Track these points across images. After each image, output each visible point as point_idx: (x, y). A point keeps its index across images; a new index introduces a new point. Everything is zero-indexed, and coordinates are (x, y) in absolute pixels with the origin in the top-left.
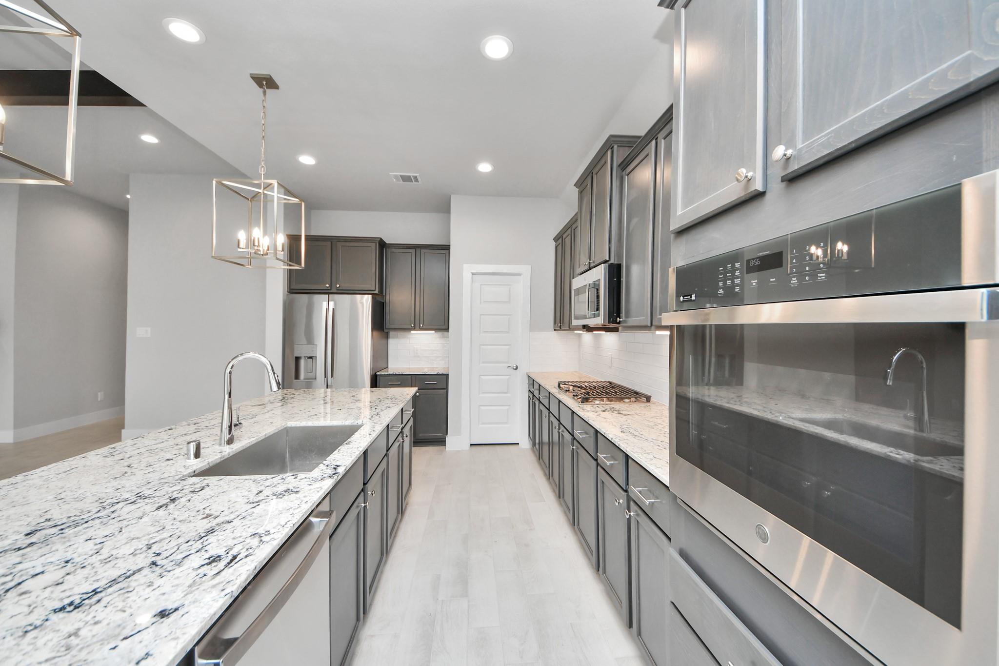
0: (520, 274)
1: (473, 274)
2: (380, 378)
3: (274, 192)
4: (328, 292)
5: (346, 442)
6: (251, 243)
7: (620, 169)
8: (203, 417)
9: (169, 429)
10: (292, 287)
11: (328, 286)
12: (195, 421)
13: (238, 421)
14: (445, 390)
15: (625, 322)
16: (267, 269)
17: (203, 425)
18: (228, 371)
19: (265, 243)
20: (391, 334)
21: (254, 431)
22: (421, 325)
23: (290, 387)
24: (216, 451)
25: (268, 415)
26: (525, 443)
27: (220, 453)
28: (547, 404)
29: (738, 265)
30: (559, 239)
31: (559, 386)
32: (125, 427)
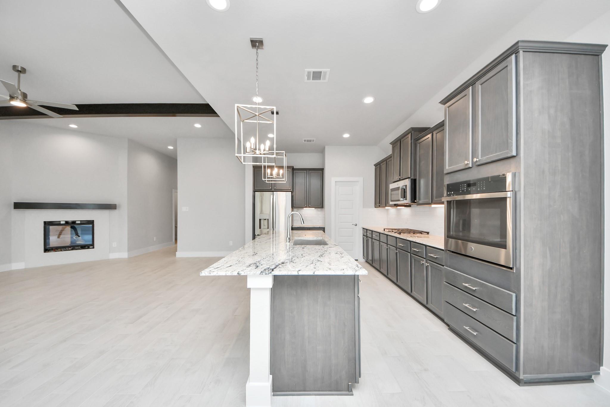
0: (357, 182)
1: (336, 182)
4: (272, 191)
7: (415, 141)
10: (255, 189)
11: (271, 188)
15: (418, 202)
22: (309, 205)
26: (362, 260)
28: (378, 238)
29: (465, 185)
30: (378, 166)
31: (384, 230)
32: (177, 251)
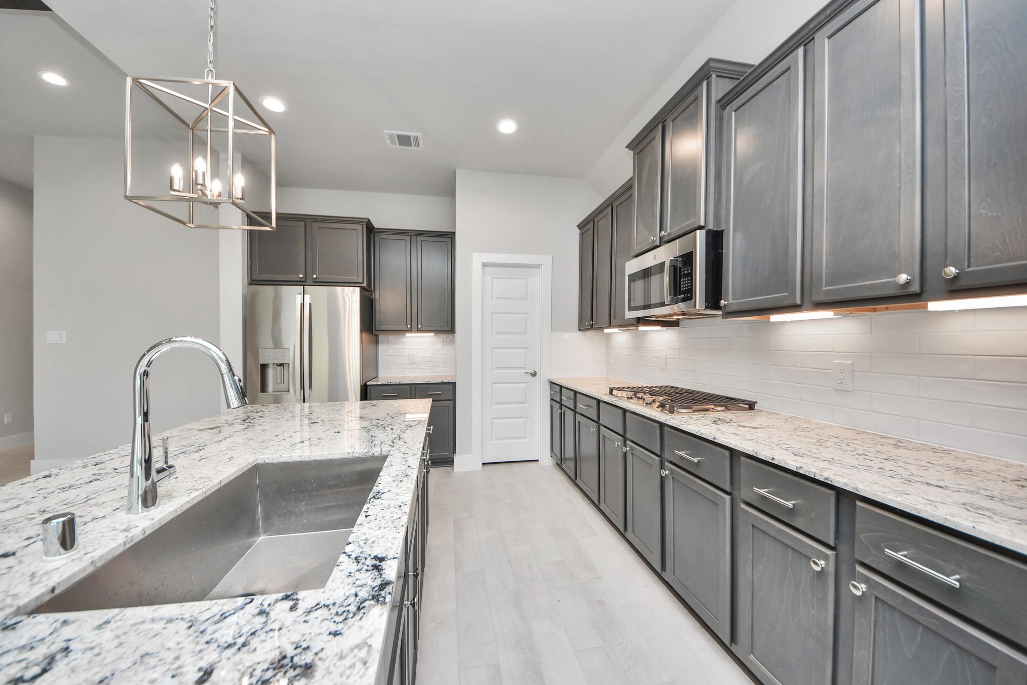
0: (538, 266)
1: (484, 265)
2: (370, 389)
3: (228, 112)
4: (302, 283)
5: (371, 495)
6: (192, 183)
7: (719, 107)
8: (114, 451)
9: (45, 477)
10: (254, 278)
11: (301, 276)
12: (97, 460)
13: (166, 462)
14: (452, 402)
15: (735, 305)
16: (221, 231)
17: (109, 466)
18: (141, 369)
19: (214, 188)
20: (382, 337)
21: (199, 476)
22: (419, 326)
23: (253, 402)
24: (117, 525)
25: (224, 444)
26: (547, 460)
27: (125, 530)
28: (593, 414)
30: (588, 226)
31: (611, 392)
32: (33, 458)
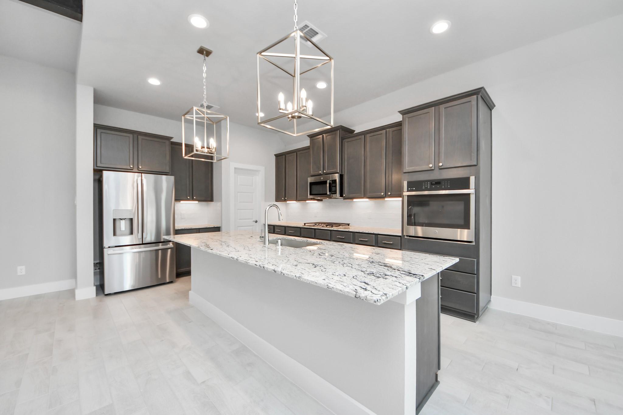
0: (258, 171)
1: (235, 168)
4: (132, 171)
7: (342, 139)
10: (98, 166)
11: (131, 166)
15: (346, 196)
22: (195, 198)
29: (429, 183)
31: (305, 225)
